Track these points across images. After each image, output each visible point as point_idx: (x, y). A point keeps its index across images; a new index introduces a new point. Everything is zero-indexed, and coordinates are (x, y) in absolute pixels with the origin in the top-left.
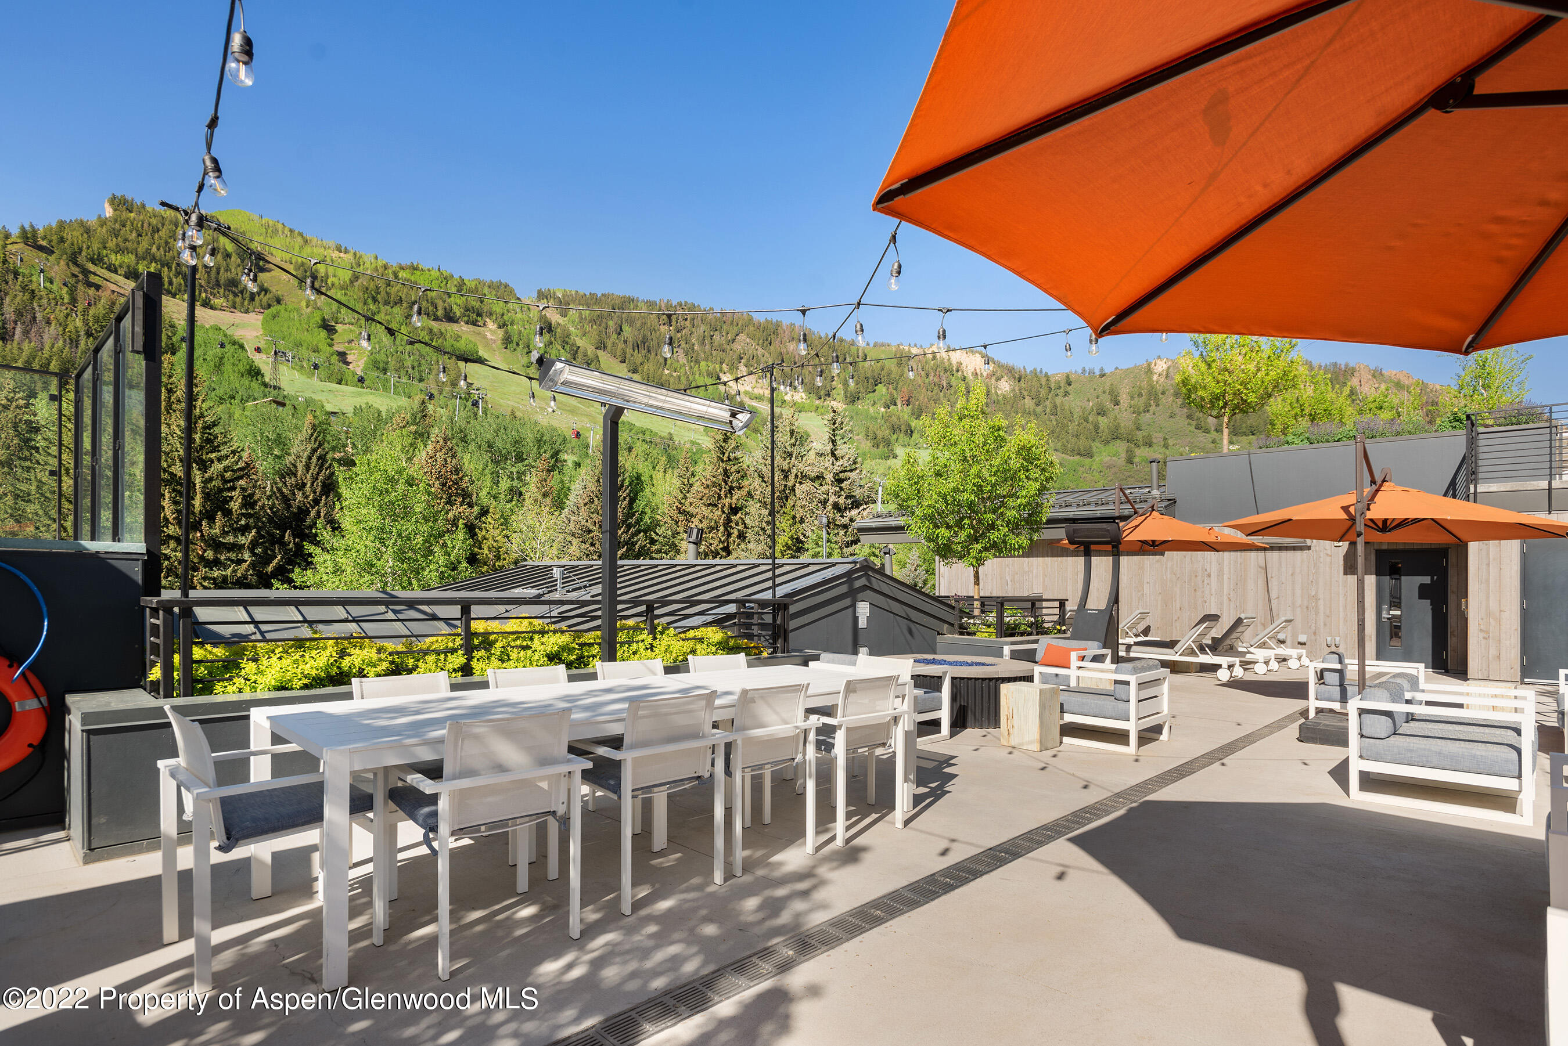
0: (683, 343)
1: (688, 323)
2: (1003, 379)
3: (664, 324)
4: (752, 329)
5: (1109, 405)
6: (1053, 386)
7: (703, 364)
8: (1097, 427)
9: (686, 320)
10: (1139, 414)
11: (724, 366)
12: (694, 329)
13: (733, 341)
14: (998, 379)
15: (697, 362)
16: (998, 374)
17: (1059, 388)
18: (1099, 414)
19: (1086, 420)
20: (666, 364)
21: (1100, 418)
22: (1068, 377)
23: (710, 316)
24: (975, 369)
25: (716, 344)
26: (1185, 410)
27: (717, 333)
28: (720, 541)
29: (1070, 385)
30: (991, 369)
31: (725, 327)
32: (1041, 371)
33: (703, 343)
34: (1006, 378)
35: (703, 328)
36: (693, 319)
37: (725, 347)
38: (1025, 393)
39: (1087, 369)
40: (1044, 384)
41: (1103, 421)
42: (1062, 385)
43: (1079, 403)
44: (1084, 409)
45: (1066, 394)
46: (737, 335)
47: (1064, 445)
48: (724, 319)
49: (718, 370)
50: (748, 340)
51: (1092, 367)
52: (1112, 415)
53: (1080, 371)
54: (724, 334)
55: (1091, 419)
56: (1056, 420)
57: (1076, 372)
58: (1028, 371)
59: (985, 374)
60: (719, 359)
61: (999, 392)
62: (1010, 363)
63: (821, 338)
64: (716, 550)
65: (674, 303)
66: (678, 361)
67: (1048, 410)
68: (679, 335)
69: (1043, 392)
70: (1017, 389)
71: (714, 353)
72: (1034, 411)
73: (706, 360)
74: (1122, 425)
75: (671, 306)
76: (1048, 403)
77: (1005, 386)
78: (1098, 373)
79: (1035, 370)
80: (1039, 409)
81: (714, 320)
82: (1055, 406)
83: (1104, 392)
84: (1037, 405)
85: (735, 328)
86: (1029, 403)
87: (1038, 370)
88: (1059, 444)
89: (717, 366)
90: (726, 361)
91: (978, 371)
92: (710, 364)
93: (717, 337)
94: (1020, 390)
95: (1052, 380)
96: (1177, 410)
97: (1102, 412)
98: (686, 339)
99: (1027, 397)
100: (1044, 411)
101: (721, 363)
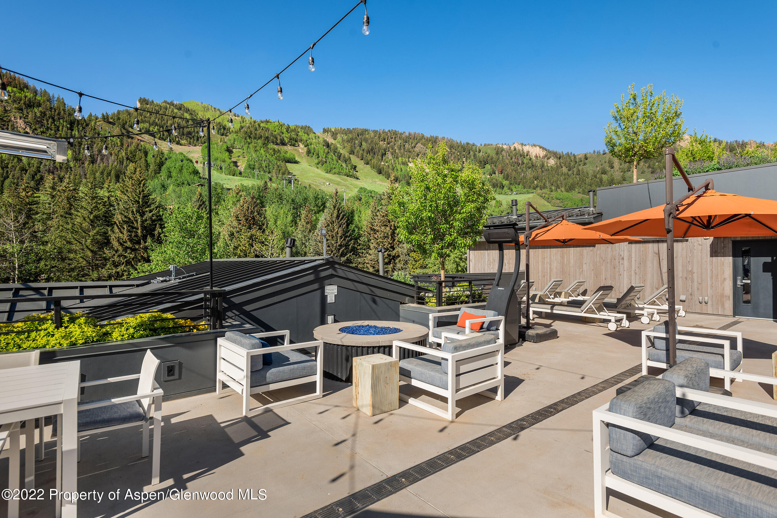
0: (390, 149)
1: (393, 140)
2: (551, 159)
3: (382, 141)
4: (424, 140)
5: (608, 168)
6: (577, 160)
7: (400, 158)
8: (601, 180)
9: (392, 138)
10: (625, 172)
11: (410, 159)
12: (396, 143)
13: (415, 147)
14: (548, 159)
15: (397, 158)
16: (549, 156)
17: (581, 161)
18: (602, 173)
19: (596, 177)
20: (382, 160)
21: (603, 176)
22: (586, 155)
23: (404, 136)
24: (536, 154)
25: (406, 148)
26: (651, 169)
27: (407, 144)
28: (389, 243)
29: (587, 159)
30: (545, 153)
31: (411, 141)
32: (571, 153)
33: (400, 149)
34: (552, 158)
35: (400, 141)
36: (395, 138)
37: (411, 150)
38: (563, 165)
39: (596, 151)
40: (573, 160)
41: (605, 177)
42: (583, 160)
43: (591, 168)
44: (594, 171)
45: (585, 164)
46: (417, 144)
47: (583, 190)
48: (410, 137)
49: (407, 161)
50: (422, 146)
51: (598, 150)
52: (609, 174)
53: (592, 152)
54: (410, 144)
55: (598, 176)
56: (579, 178)
57: (590, 153)
58: (564, 154)
59: (541, 156)
60: (408, 156)
61: (549, 165)
62: (555, 150)
63: (457, 143)
64: (387, 247)
65: (387, 131)
66: (388, 158)
67: (575, 173)
68: (389, 146)
69: (572, 164)
70: (558, 163)
71: (405, 153)
72: (567, 173)
73: (402, 157)
74: (615, 178)
75: (385, 132)
76: (575, 169)
77: (552, 162)
78: (602, 153)
79: (568, 153)
80: (570, 173)
81: (405, 138)
82: (579, 171)
83: (605, 162)
84: (569, 170)
85: (415, 141)
86: (565, 170)
87: (570, 153)
88: (581, 190)
89: (407, 159)
90: (411, 157)
91: (538, 155)
92: (403, 158)
93: (407, 146)
94: (560, 163)
95: (577, 157)
96: (646, 170)
97: (604, 172)
98: (392, 147)
99: (564, 167)
100: (573, 173)
101: (409, 158)
